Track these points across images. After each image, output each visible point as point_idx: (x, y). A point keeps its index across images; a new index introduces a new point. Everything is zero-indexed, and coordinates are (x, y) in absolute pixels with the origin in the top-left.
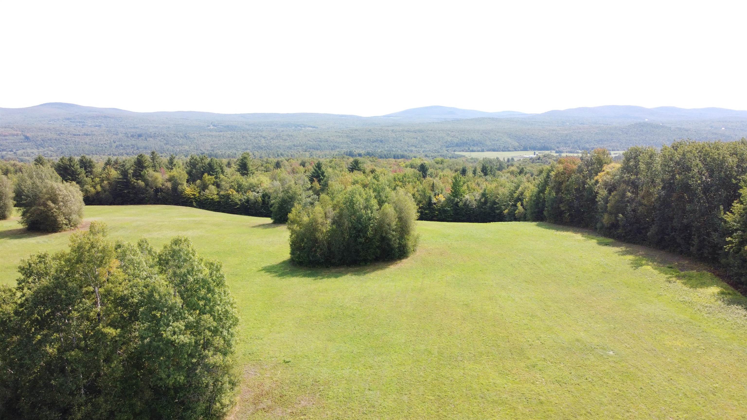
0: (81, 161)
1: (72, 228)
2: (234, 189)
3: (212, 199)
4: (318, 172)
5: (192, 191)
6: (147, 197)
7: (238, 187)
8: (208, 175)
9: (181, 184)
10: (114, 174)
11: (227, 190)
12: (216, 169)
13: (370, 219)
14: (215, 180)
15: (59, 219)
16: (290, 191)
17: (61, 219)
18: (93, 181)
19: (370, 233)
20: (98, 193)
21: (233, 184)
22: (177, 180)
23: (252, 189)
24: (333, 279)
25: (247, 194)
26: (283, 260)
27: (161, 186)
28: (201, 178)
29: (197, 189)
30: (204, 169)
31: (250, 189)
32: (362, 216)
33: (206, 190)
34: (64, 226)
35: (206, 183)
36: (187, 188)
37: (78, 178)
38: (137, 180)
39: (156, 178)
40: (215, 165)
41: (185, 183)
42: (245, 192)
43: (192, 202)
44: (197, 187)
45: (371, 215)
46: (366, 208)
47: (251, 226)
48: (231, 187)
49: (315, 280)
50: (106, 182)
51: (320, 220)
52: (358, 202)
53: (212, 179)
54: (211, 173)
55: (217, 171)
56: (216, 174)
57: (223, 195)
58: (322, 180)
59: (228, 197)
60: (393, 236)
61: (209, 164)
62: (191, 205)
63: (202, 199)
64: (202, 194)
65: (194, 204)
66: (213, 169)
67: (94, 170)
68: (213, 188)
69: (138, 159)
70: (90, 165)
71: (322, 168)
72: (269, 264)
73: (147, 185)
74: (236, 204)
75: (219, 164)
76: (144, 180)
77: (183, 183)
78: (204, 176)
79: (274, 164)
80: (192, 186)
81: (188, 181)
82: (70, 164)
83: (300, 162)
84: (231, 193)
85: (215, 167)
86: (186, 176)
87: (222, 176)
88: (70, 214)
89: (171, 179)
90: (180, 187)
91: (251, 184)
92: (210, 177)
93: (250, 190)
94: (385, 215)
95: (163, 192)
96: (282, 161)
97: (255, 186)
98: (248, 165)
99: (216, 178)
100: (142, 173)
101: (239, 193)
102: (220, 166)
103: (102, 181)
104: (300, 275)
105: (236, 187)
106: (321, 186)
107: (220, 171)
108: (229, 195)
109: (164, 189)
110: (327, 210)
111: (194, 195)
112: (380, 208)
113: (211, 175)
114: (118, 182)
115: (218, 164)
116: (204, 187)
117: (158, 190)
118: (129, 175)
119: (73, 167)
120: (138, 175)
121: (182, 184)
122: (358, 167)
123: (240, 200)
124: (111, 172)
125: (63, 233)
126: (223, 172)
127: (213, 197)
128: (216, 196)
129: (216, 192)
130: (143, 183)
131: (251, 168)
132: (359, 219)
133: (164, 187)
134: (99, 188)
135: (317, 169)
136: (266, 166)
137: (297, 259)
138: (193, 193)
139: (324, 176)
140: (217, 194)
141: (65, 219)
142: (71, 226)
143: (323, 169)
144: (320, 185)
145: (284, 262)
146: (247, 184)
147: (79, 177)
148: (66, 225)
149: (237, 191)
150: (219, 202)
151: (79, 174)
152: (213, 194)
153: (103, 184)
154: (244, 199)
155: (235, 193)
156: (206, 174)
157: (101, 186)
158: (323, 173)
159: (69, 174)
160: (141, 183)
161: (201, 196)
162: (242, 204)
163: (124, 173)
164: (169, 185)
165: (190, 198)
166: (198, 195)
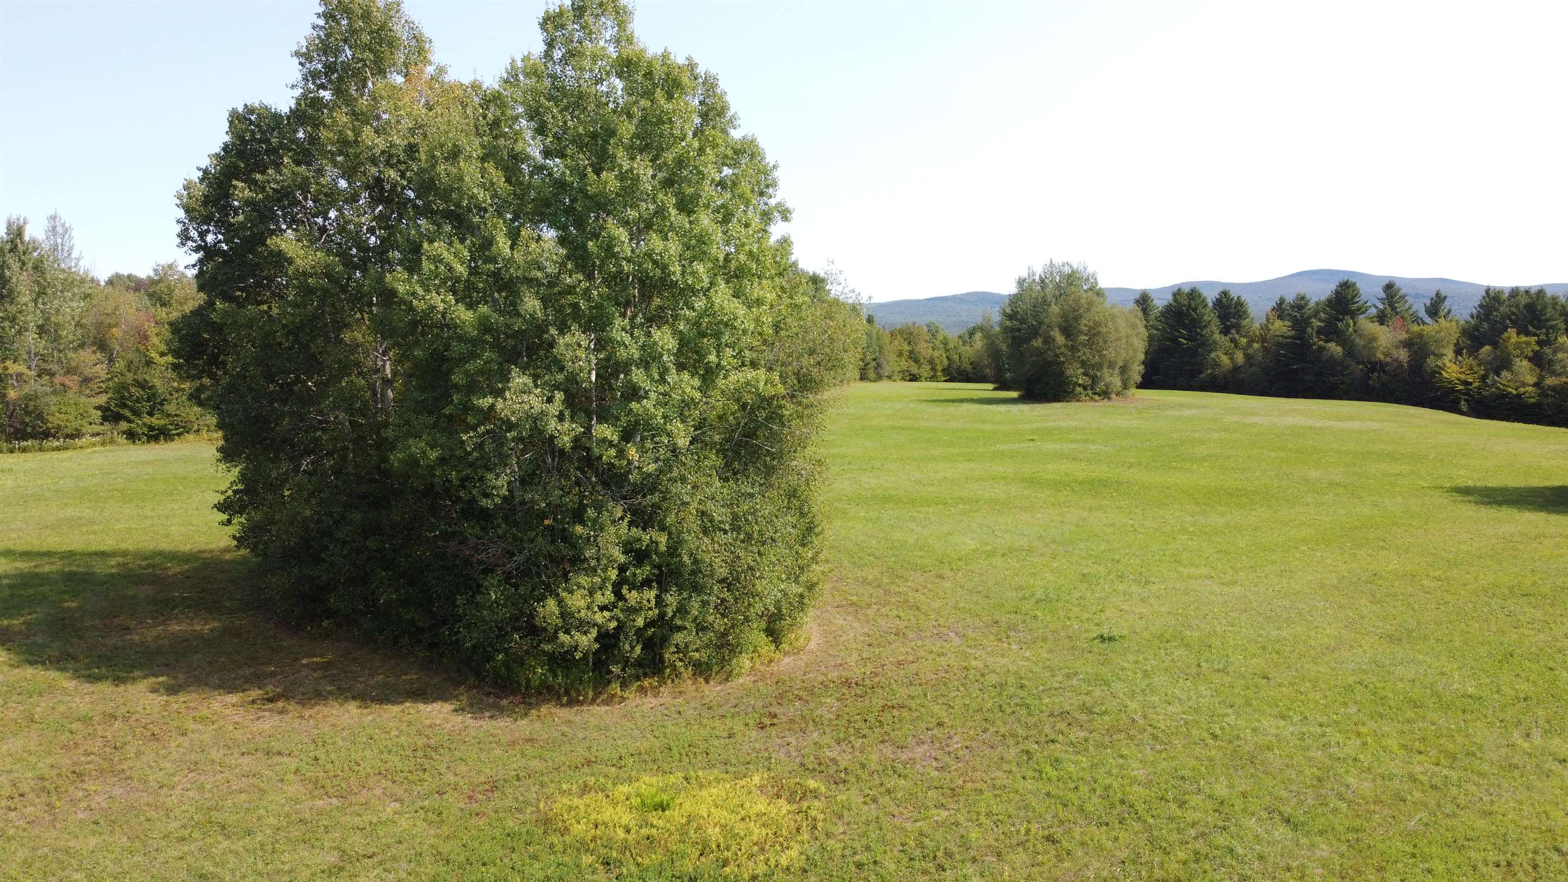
0: (1218, 301)
1: (1096, 397)
3: (1519, 396)
5: (1461, 373)
6: (1342, 383)
8: (1518, 334)
9: (1435, 355)
10: (1281, 327)
12: (1548, 320)
14: (1537, 348)
17: (1075, 373)
18: (1234, 344)
20: (1236, 369)
22: (1426, 343)
27: (1382, 357)
28: (1495, 341)
29: (1476, 368)
30: (1509, 319)
33: (1505, 374)
34: (1079, 389)
35: (1509, 354)
36: (1449, 364)
37: (1203, 336)
38: (1327, 341)
39: (1375, 340)
40: (1549, 309)
41: (1449, 353)
43: (1457, 402)
44: (1479, 365)
50: (1256, 346)
53: (1528, 343)
54: (1530, 328)
55: (1552, 327)
57: (1554, 387)
62: (1453, 408)
63: (1486, 393)
64: (1489, 381)
65: (1464, 406)
66: (1539, 321)
67: (1244, 323)
68: (1523, 366)
69: (1337, 292)
70: (1239, 313)
73: (1348, 354)
76: (1342, 340)
77: (1445, 351)
78: (1506, 335)
80: (1467, 360)
81: (1457, 349)
82: (1190, 305)
85: (1548, 315)
86: (1458, 338)
89: (1411, 342)
90: (1431, 361)
92: (1523, 338)
95: (1384, 371)
99: (1543, 342)
100: (1340, 324)
103: (1252, 343)
109: (1387, 364)
111: (1466, 383)
113: (1528, 334)
114: (1280, 345)
115: (1558, 308)
116: (1503, 363)
117: (1373, 367)
118: (1310, 331)
119: (1195, 310)
120: (1331, 331)
121: (1440, 356)
124: (1274, 323)
127: (1522, 390)
128: (1530, 389)
129: (1531, 379)
130: (1339, 349)
133: (1389, 360)
134: (1240, 357)
138: (1463, 377)
140: (1536, 385)
142: (1095, 394)
147: (1204, 332)
148: (1085, 388)
150: (1536, 402)
151: (1205, 326)
152: (1524, 385)
153: (1249, 350)
156: (1512, 332)
157: (1245, 353)
159: (1185, 327)
160: (1334, 349)
161: (1488, 386)
163: (1300, 326)
164: (1403, 355)
165: (1453, 390)
166: (1477, 384)
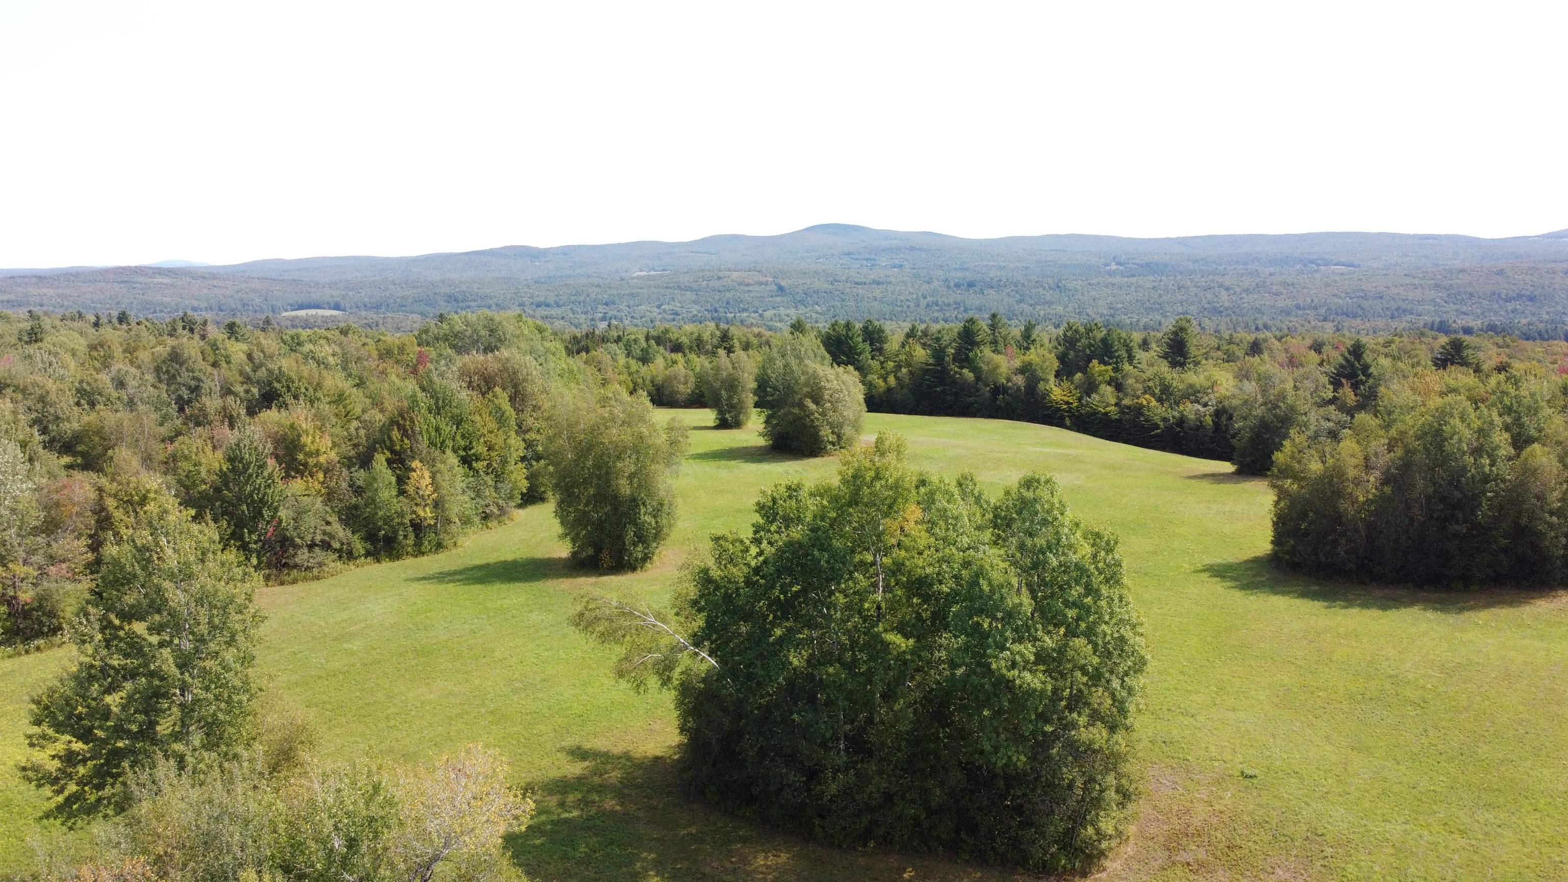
0: (865, 329)
2: (1153, 395)
3: (1106, 414)
4: (1352, 366)
5: (1065, 395)
6: (976, 402)
7: (1162, 392)
8: (1099, 363)
9: (1043, 380)
10: (920, 354)
11: (1138, 397)
12: (1116, 351)
13: (1486, 479)
14: (1113, 374)
15: (822, 433)
16: (1281, 404)
17: (826, 433)
18: (882, 368)
19: (1483, 512)
20: (889, 390)
21: (1151, 384)
22: (1035, 370)
23: (1192, 398)
24: (1375, 613)
25: (1181, 408)
26: (1253, 555)
27: (1005, 382)
28: (1084, 369)
29: (1074, 392)
30: (1092, 352)
31: (1186, 396)
32: (1464, 469)
33: (1093, 395)
34: (829, 447)
35: (1095, 380)
36: (1055, 389)
37: (859, 361)
38: (961, 368)
39: (997, 367)
40: (1116, 343)
41: (1052, 378)
42: (1177, 403)
43: (1062, 418)
44: (1076, 389)
45: (1491, 470)
46: (1477, 452)
47: (1187, 474)
48: (1147, 390)
49: (1327, 607)
50: (904, 370)
51: (1351, 473)
52: (1456, 437)
53: (1107, 371)
54: (1106, 358)
55: (1119, 356)
56: (1116, 363)
57: (1128, 407)
58: (1363, 383)
59: (1138, 410)
60: (1551, 526)
61: (1104, 341)
62: (1060, 424)
63: (1083, 412)
64: (1084, 402)
65: (1068, 422)
66: (1111, 352)
67: (886, 346)
68: (1107, 391)
69: (965, 327)
70: (880, 337)
71: (1365, 356)
72: (1219, 561)
73: (978, 378)
74: (1157, 426)
75: (1125, 341)
76: (975, 369)
77: (1049, 377)
78: (1091, 365)
79: (1245, 346)
80: (1066, 384)
81: (1058, 375)
82: (847, 334)
83: (1308, 342)
84: (1145, 403)
85: (1116, 348)
86: (1056, 364)
87: (1127, 367)
88: (841, 425)
89: (1025, 369)
90: (1041, 386)
91: (1191, 386)
92: (1103, 368)
93: (1189, 399)
94: (1530, 472)
95: (1008, 395)
96: (1265, 340)
97: (1199, 392)
98: (1188, 344)
99: (1116, 370)
100: (971, 354)
101: (1162, 404)
102: (1127, 346)
103: (899, 367)
104: (1290, 592)
105: (1157, 391)
106: (1358, 398)
107: (1125, 355)
108: (1141, 406)
109: (1009, 388)
110: (1371, 450)
111: (1067, 403)
112: (1518, 456)
113: (1106, 364)
114: (926, 372)
115: (1122, 341)
116: (1090, 387)
117: (998, 390)
118: (947, 359)
120: (964, 359)
121: (1046, 381)
122: (1462, 358)
123: (1165, 420)
124: (915, 351)
125: (827, 459)
126: (1131, 358)
127: (1108, 409)
128: (1113, 408)
129: (1113, 401)
130: (971, 375)
131: (1193, 351)
132: (1456, 477)
133: (1010, 384)
134: (892, 380)
135: (1352, 358)
136: (1228, 350)
137: (1287, 557)
138: (1066, 399)
139: (1369, 376)
140: (1116, 405)
141: (833, 433)
143: (1368, 358)
144: (1356, 395)
145: (1256, 561)
146: (1181, 386)
147: (861, 358)
148: (833, 444)
149: (1160, 400)
150: (1119, 421)
151: (859, 354)
152: (1108, 405)
153: (899, 374)
154: (1174, 417)
155: (1154, 403)
156: (1095, 362)
157: (895, 376)
158: (1366, 367)
159: (844, 353)
160: (968, 374)
161: (1083, 405)
162: (1169, 429)
163: (939, 354)
164: (1020, 380)
165: (1059, 409)
166: (1076, 404)
